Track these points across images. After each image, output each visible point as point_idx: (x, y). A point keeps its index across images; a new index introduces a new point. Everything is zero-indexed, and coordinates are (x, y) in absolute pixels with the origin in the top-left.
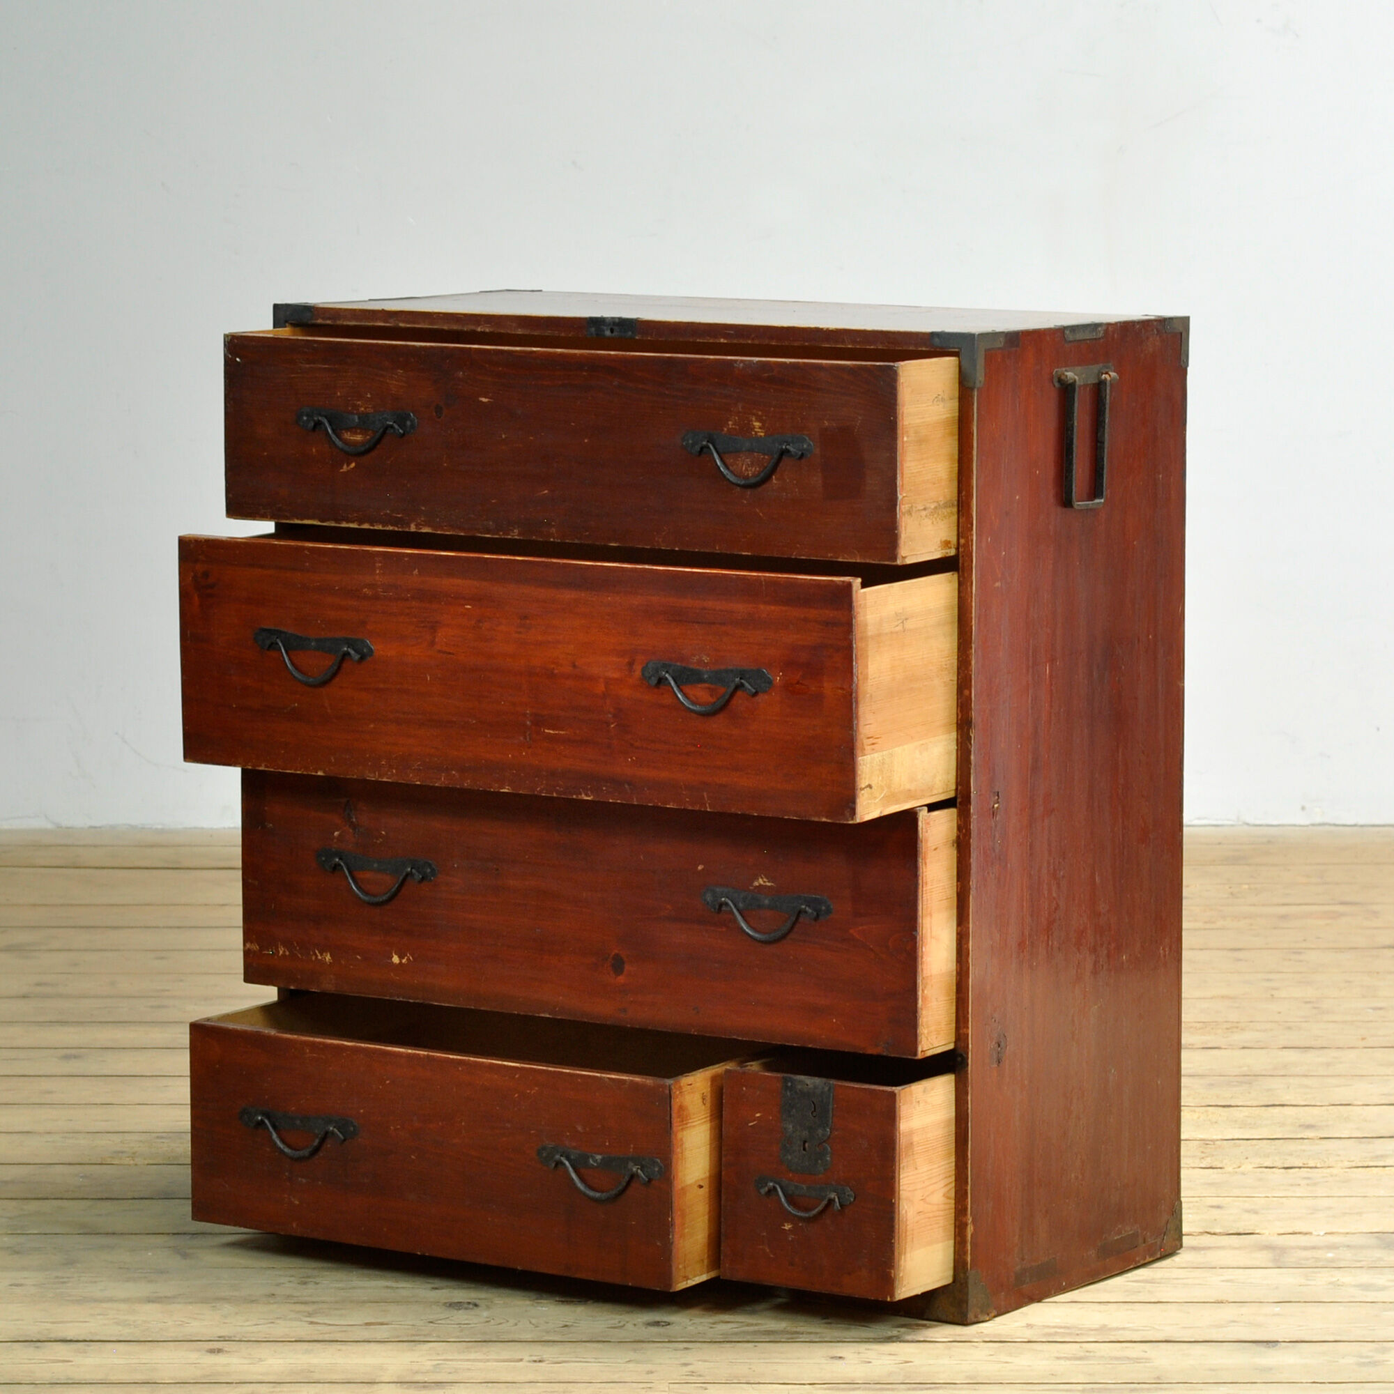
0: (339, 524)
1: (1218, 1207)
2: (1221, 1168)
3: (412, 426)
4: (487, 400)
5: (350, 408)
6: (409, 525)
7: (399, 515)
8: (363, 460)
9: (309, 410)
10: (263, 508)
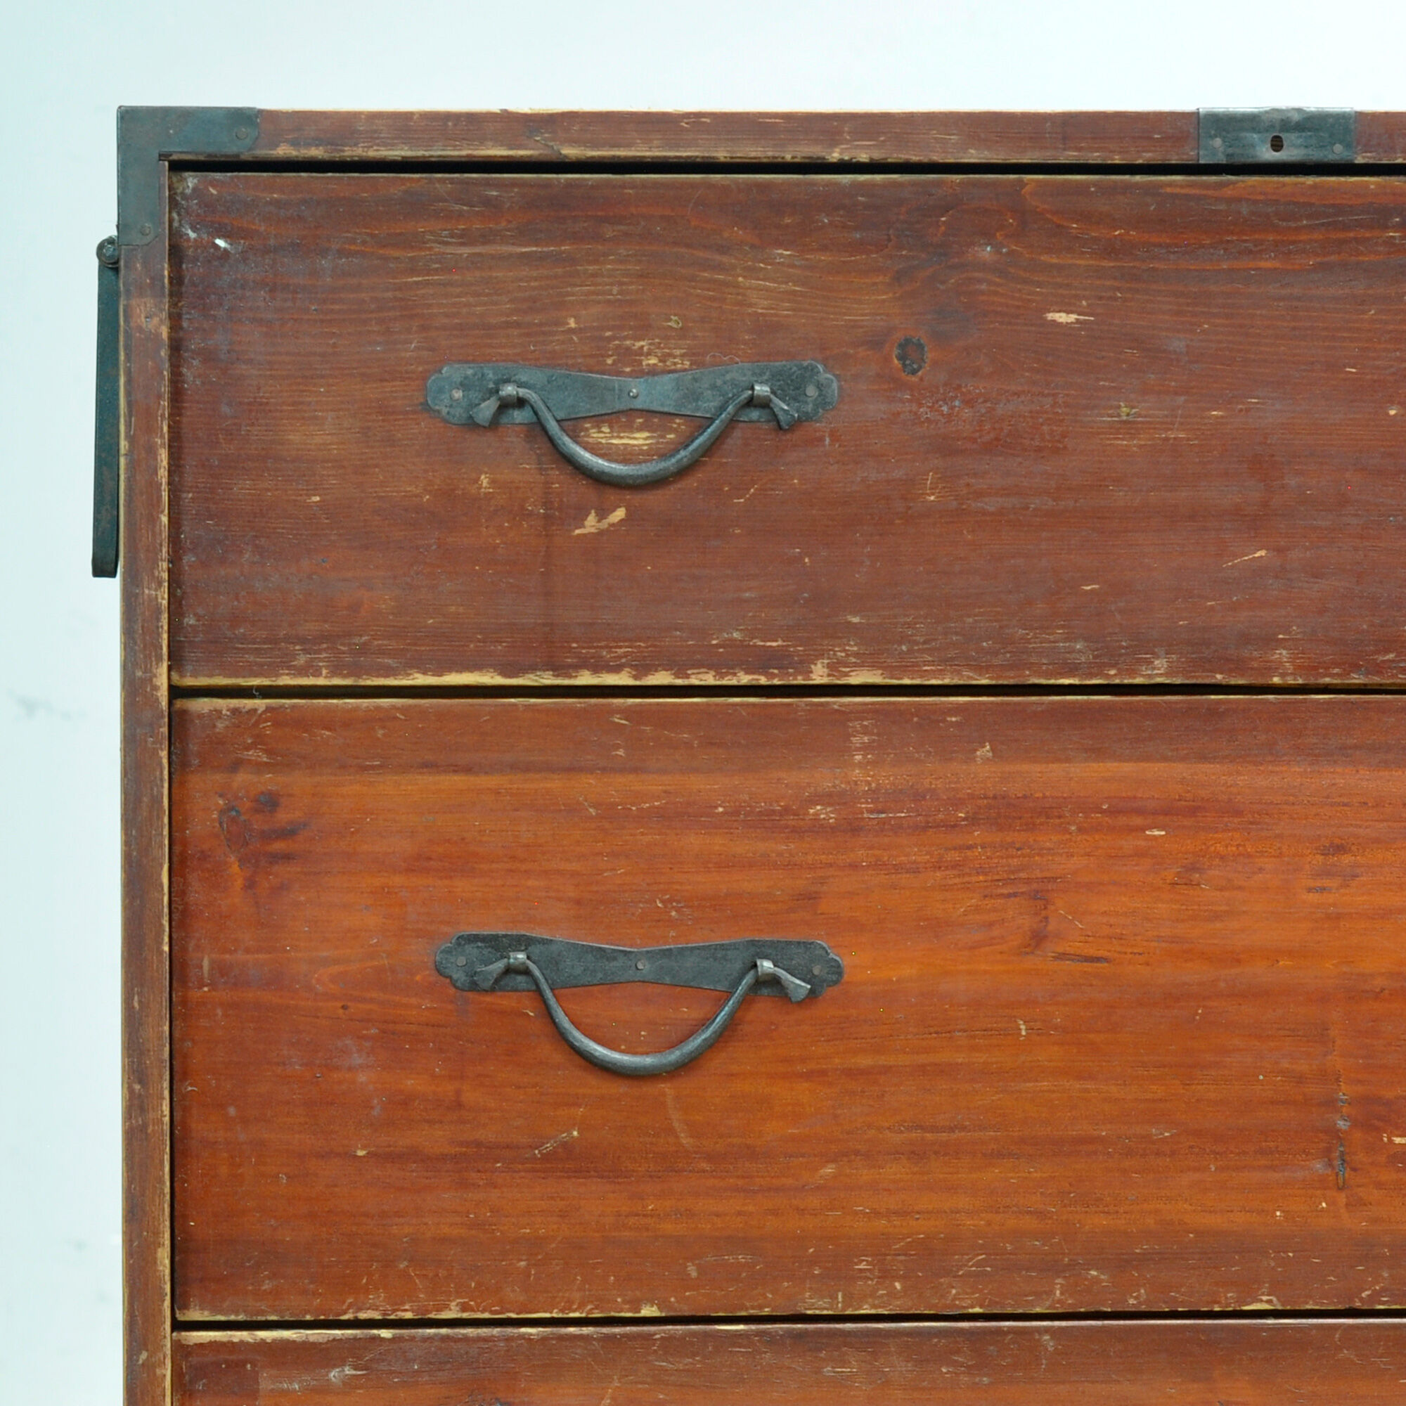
0: (570, 677)
3: (822, 402)
4: (1072, 318)
5: (609, 361)
6: (804, 666)
7: (774, 644)
8: (654, 499)
9: (470, 372)
10: (306, 651)
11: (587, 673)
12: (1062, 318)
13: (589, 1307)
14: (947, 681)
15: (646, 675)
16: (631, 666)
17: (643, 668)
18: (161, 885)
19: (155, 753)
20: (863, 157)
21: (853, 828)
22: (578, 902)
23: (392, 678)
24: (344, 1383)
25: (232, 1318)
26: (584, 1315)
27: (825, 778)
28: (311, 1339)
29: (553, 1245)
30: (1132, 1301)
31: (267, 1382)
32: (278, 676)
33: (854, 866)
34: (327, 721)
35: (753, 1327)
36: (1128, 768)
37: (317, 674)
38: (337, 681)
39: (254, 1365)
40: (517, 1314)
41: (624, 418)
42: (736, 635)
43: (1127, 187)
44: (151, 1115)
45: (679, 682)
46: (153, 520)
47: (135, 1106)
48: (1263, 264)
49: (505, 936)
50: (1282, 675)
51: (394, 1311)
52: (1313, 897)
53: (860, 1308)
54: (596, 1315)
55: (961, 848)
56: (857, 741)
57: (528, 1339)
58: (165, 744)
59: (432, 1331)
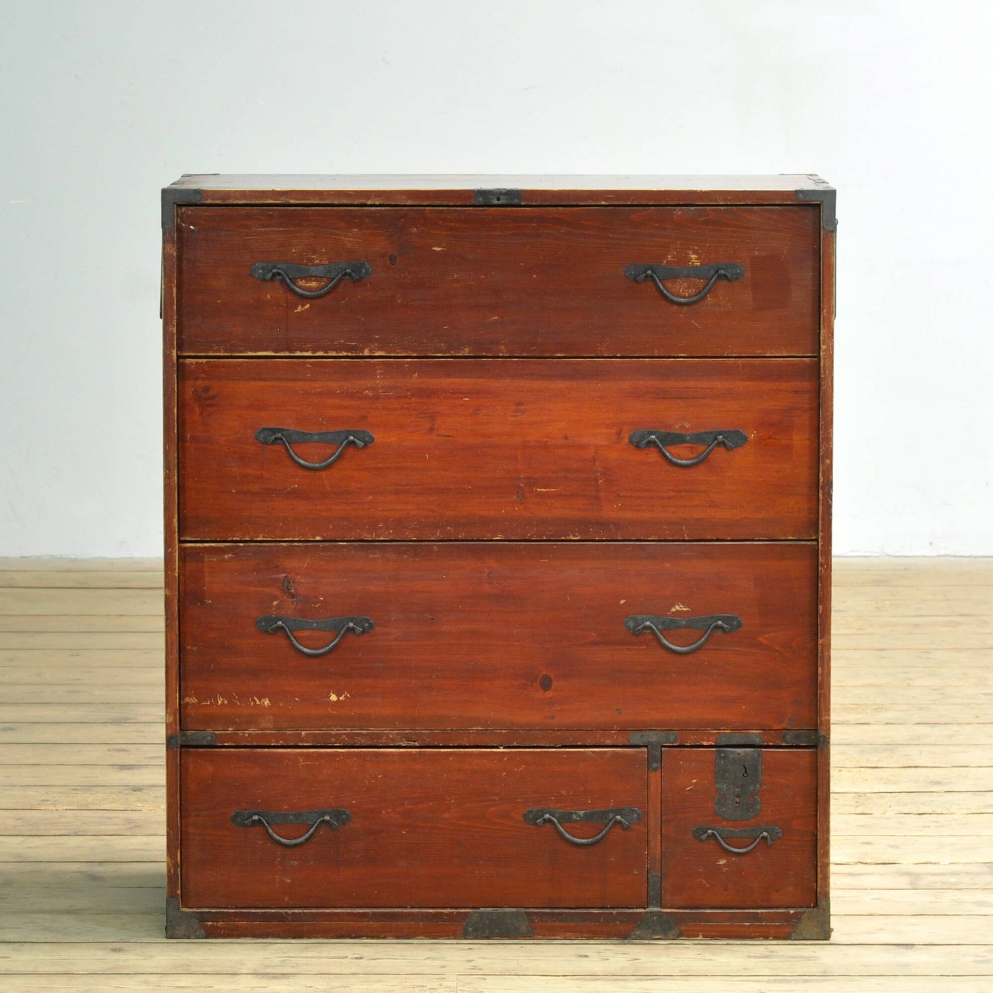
1: (869, 843)
2: (870, 814)
3: (367, 273)
4: (440, 249)
5: (305, 261)
6: (362, 351)
7: (353, 344)
8: (317, 301)
9: (264, 265)
10: (217, 345)
11: (298, 352)
12: (437, 249)
13: (300, 537)
14: (404, 355)
15: (316, 352)
16: (312, 350)
17: (314, 351)
18: (174, 414)
19: (172, 375)
20: (377, 203)
21: (377, 397)
22: (297, 419)
23: (242, 353)
24: (229, 559)
25: (197, 539)
26: (299, 539)
27: (369, 383)
28: (220, 546)
29: (290, 519)
30: (460, 536)
31: (206, 559)
32: (208, 352)
33: (378, 408)
34: (224, 365)
35: (349, 544)
36: (457, 380)
37: (220, 352)
38: (226, 354)
39: (203, 553)
40: (280, 539)
41: (308, 278)
42: (342, 341)
43: (456, 211)
44: (172, 480)
45: (326, 355)
46: (172, 308)
47: (167, 478)
48: (496, 233)
49: (275, 428)
50: (503, 353)
51: (243, 538)
52: (513, 419)
53: (380, 538)
54: (303, 539)
55: (409, 403)
56: (378, 372)
57: (283, 546)
58: (176, 372)
59: (254, 544)
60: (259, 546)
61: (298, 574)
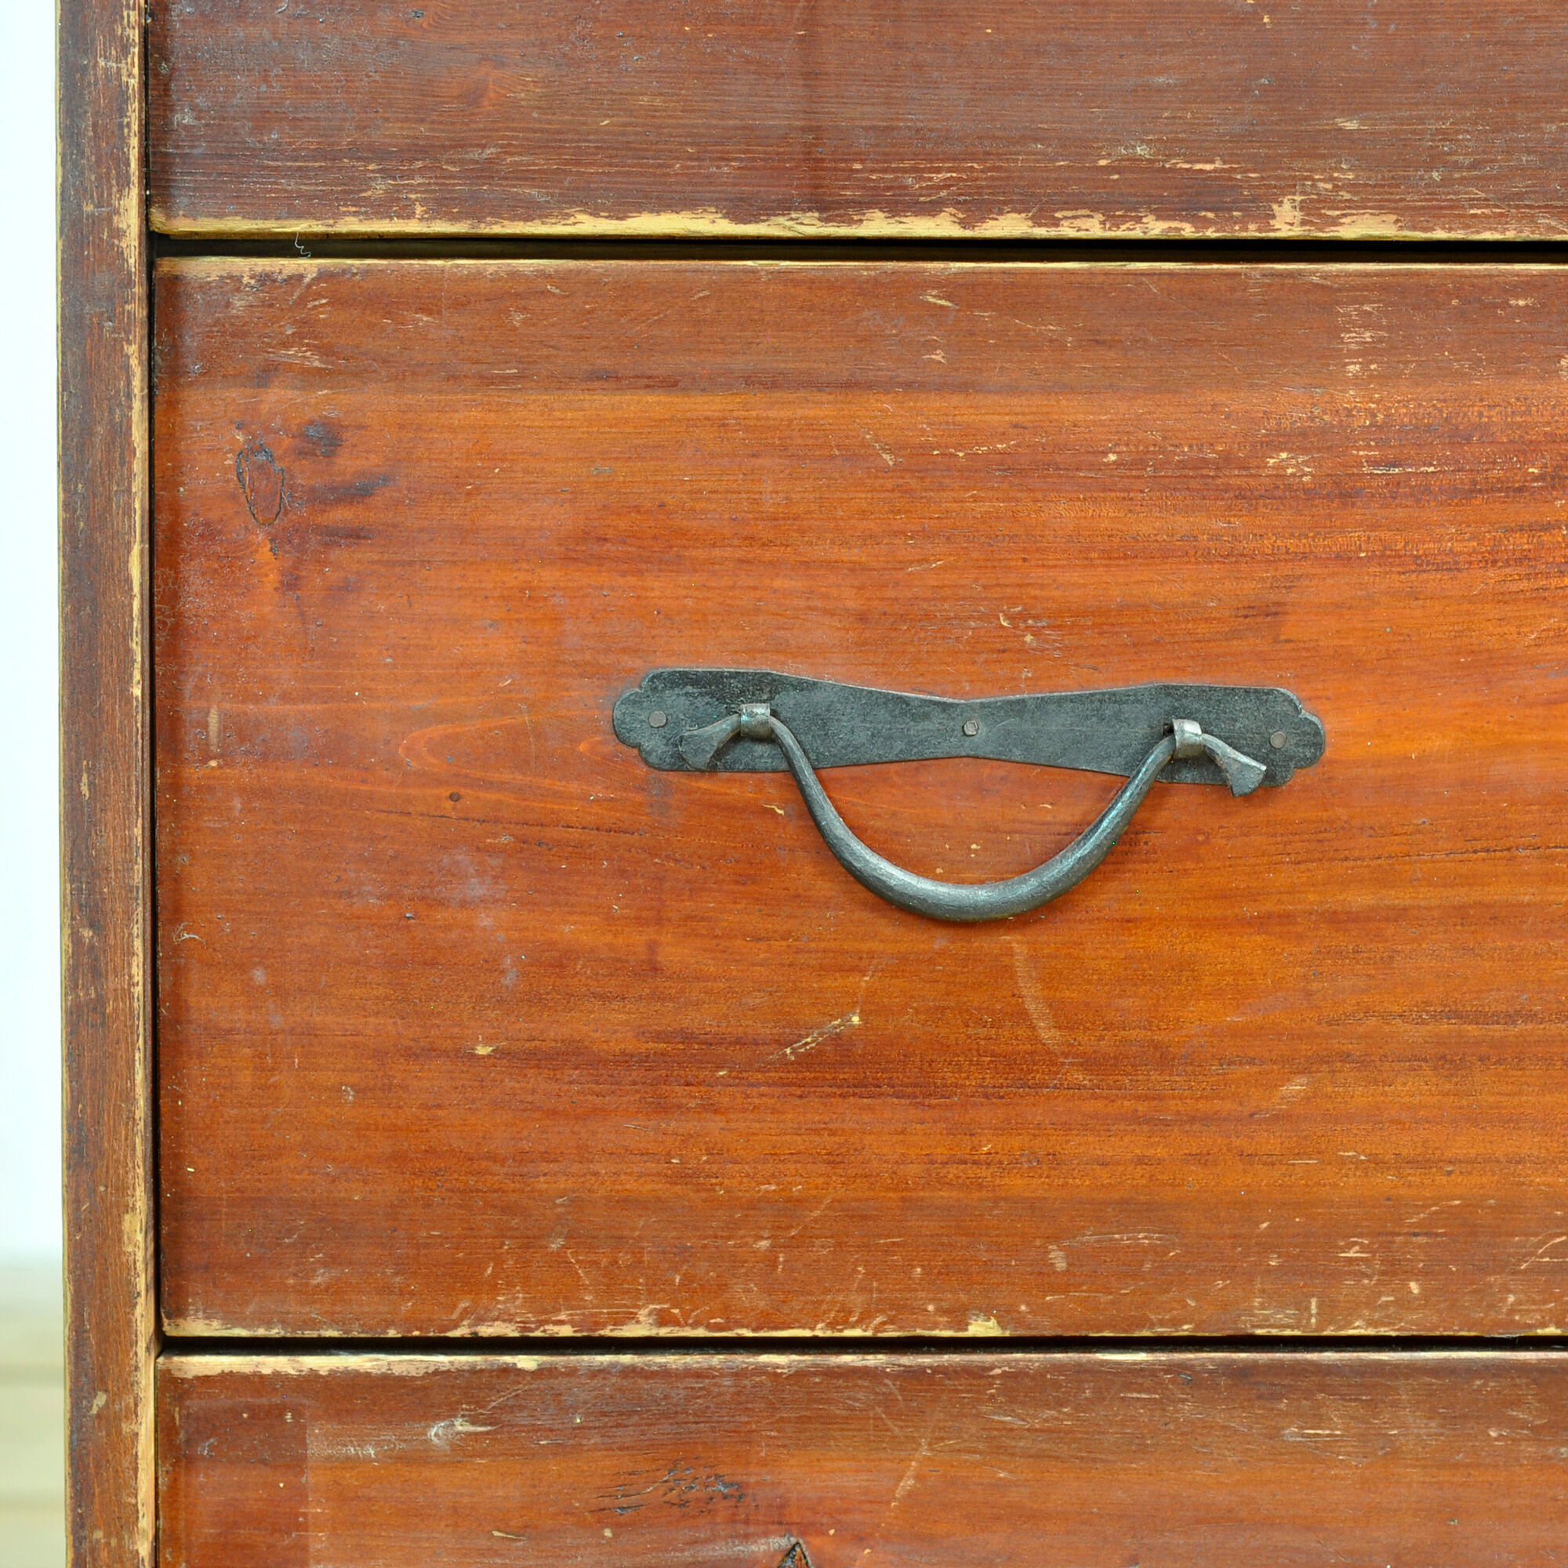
0: (851, 222)
6: (1260, 206)
7: (1208, 167)
10: (387, 174)
11: (879, 214)
13: (879, 1320)
14: (1510, 235)
15: (983, 220)
16: (957, 204)
17: (977, 207)
18: (128, 580)
19: (116, 348)
21: (1343, 491)
22: (863, 618)
23: (537, 221)
24: (454, 1448)
25: (261, 1332)
26: (869, 1334)
27: (1295, 405)
28: (397, 1370)
29: (817, 1213)
31: (319, 1444)
32: (337, 216)
33: (1345, 559)
34: (426, 297)
35: (1163, 1357)
37: (406, 213)
38: (441, 226)
39: (297, 1414)
40: (754, 1330)
42: (1142, 152)
44: (112, 983)
45: (1041, 232)
47: (84, 967)
49: (735, 675)
51: (541, 1323)
53: (1349, 1325)
54: (891, 1333)
55: (1530, 528)
56: (1351, 339)
57: (773, 1374)
58: (139, 332)
59: (607, 1359)
60: (629, 1372)
61: (860, 1539)
